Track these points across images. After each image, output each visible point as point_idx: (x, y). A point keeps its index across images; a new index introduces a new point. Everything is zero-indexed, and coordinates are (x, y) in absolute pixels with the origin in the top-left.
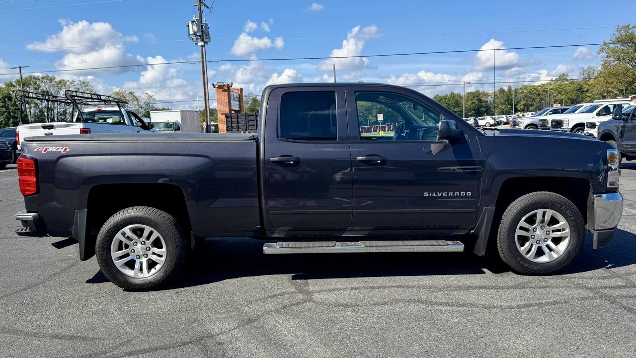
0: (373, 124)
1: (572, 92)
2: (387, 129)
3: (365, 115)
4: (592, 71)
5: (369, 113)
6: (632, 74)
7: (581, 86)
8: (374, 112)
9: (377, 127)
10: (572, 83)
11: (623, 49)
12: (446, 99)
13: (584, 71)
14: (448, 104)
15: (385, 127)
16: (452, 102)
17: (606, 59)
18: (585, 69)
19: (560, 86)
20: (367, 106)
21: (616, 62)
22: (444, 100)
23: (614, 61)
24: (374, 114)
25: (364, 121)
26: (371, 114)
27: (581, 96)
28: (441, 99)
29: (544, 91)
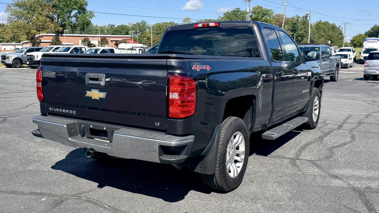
21: (16, 19)
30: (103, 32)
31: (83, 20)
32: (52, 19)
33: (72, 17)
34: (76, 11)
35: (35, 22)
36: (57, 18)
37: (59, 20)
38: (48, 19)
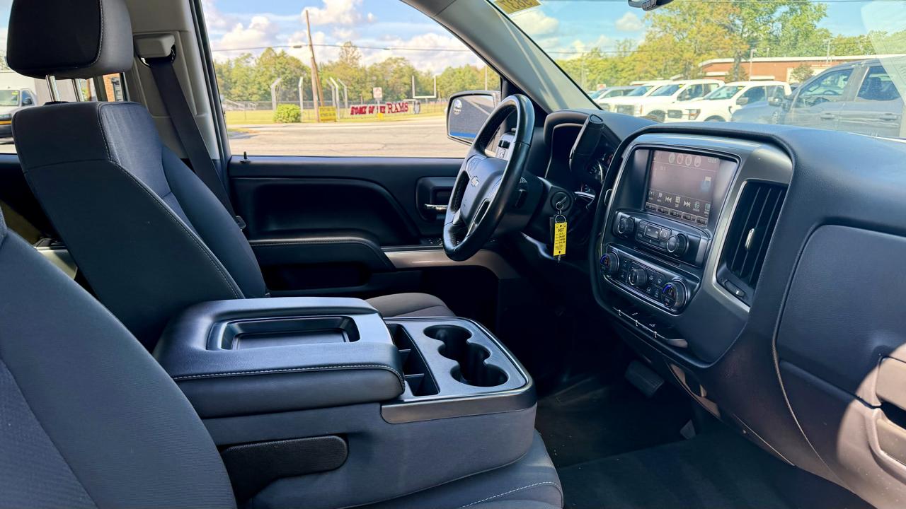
0: (368, 103)
1: (605, 71)
2: (387, 110)
3: (357, 89)
4: (628, 44)
5: (362, 87)
6: (679, 50)
7: (616, 64)
8: (369, 85)
9: (374, 107)
10: (606, 60)
11: (670, 18)
12: (460, 72)
13: (620, 45)
14: (463, 80)
15: (384, 107)
16: (468, 77)
17: (652, 29)
18: (621, 42)
19: (593, 63)
20: (359, 77)
21: (661, 34)
22: (458, 74)
23: (659, 32)
24: (369, 88)
25: (356, 97)
26: (365, 88)
27: (615, 76)
28: (455, 73)
29: (574, 69)
30: (853, 50)
31: (796, 26)
32: (730, 29)
33: (773, 22)
34: (786, 8)
35: (694, 38)
36: (742, 27)
37: (746, 30)
38: (721, 30)
